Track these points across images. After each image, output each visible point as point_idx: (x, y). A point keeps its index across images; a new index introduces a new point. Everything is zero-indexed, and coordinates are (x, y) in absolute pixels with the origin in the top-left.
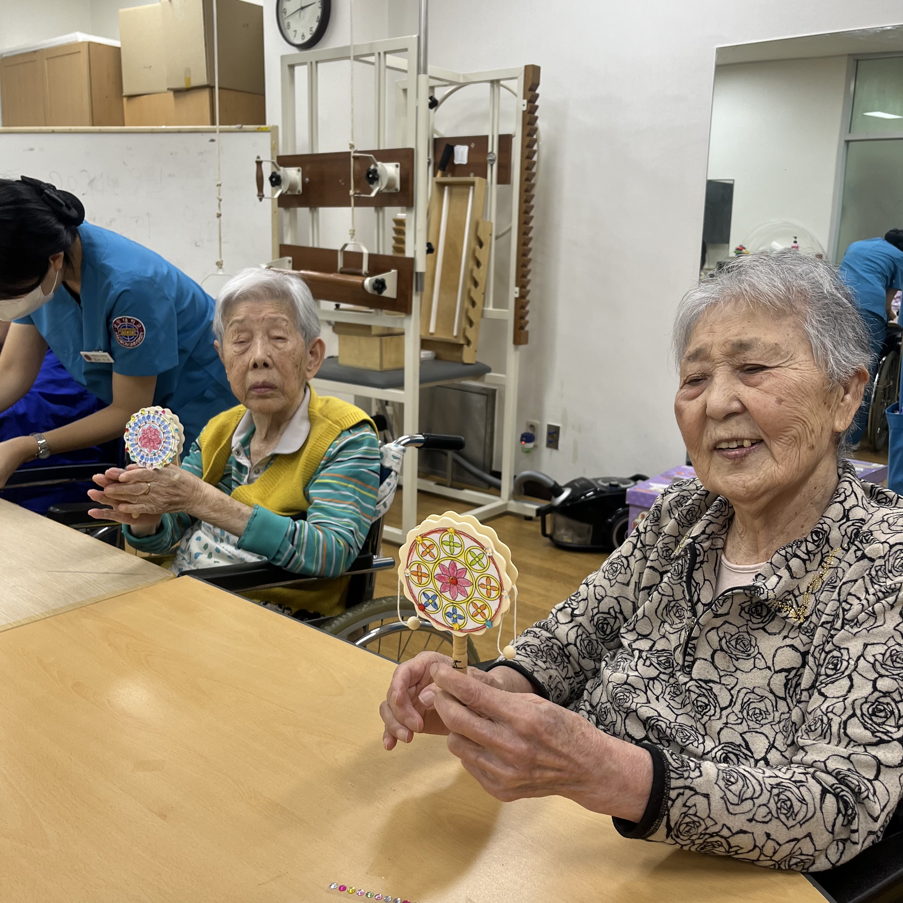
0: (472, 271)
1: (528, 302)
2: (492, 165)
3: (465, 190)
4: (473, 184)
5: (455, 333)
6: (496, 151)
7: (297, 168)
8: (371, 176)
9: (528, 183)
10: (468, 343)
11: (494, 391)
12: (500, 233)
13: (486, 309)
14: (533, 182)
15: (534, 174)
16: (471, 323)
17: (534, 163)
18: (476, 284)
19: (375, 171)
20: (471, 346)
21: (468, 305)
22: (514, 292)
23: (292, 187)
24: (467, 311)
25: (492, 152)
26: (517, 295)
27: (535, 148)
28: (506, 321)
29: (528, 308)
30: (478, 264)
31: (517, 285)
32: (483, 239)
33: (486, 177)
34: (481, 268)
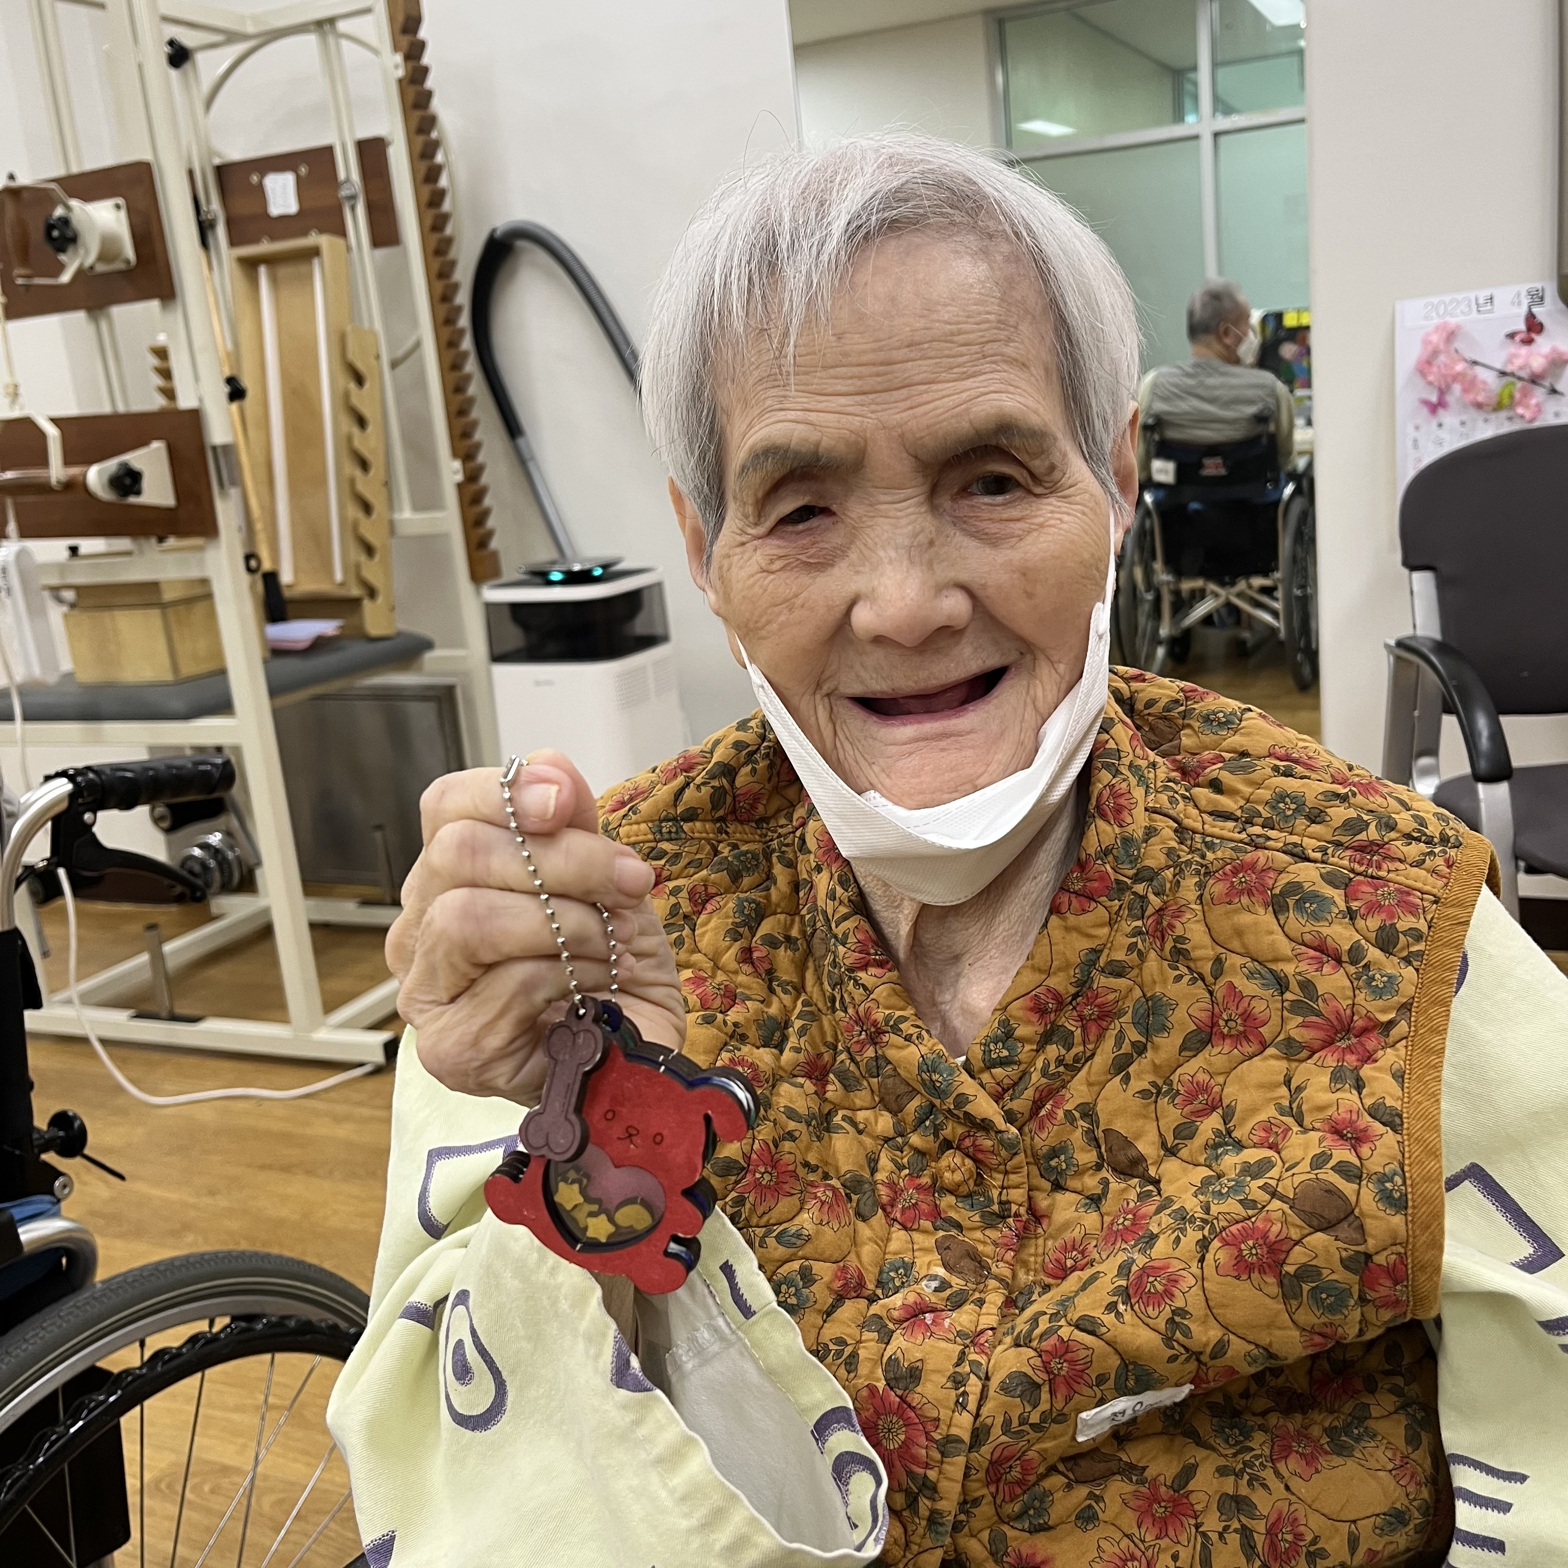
0: (350, 439)
1: (485, 488)
2: (353, 208)
3: (302, 268)
4: (317, 251)
5: (339, 576)
6: (355, 176)
8: (55, 233)
9: (438, 236)
10: (372, 593)
11: (450, 688)
12: (400, 353)
13: (397, 516)
14: (447, 232)
15: (447, 217)
16: (369, 550)
17: (444, 191)
18: (364, 465)
19: (65, 222)
20: (380, 600)
21: (354, 512)
22: (452, 471)
24: (355, 526)
25: (348, 180)
26: (459, 477)
27: (439, 159)
28: (444, 537)
29: (487, 502)
30: (361, 422)
31: (455, 456)
32: (361, 366)
33: (344, 235)
34: (369, 430)
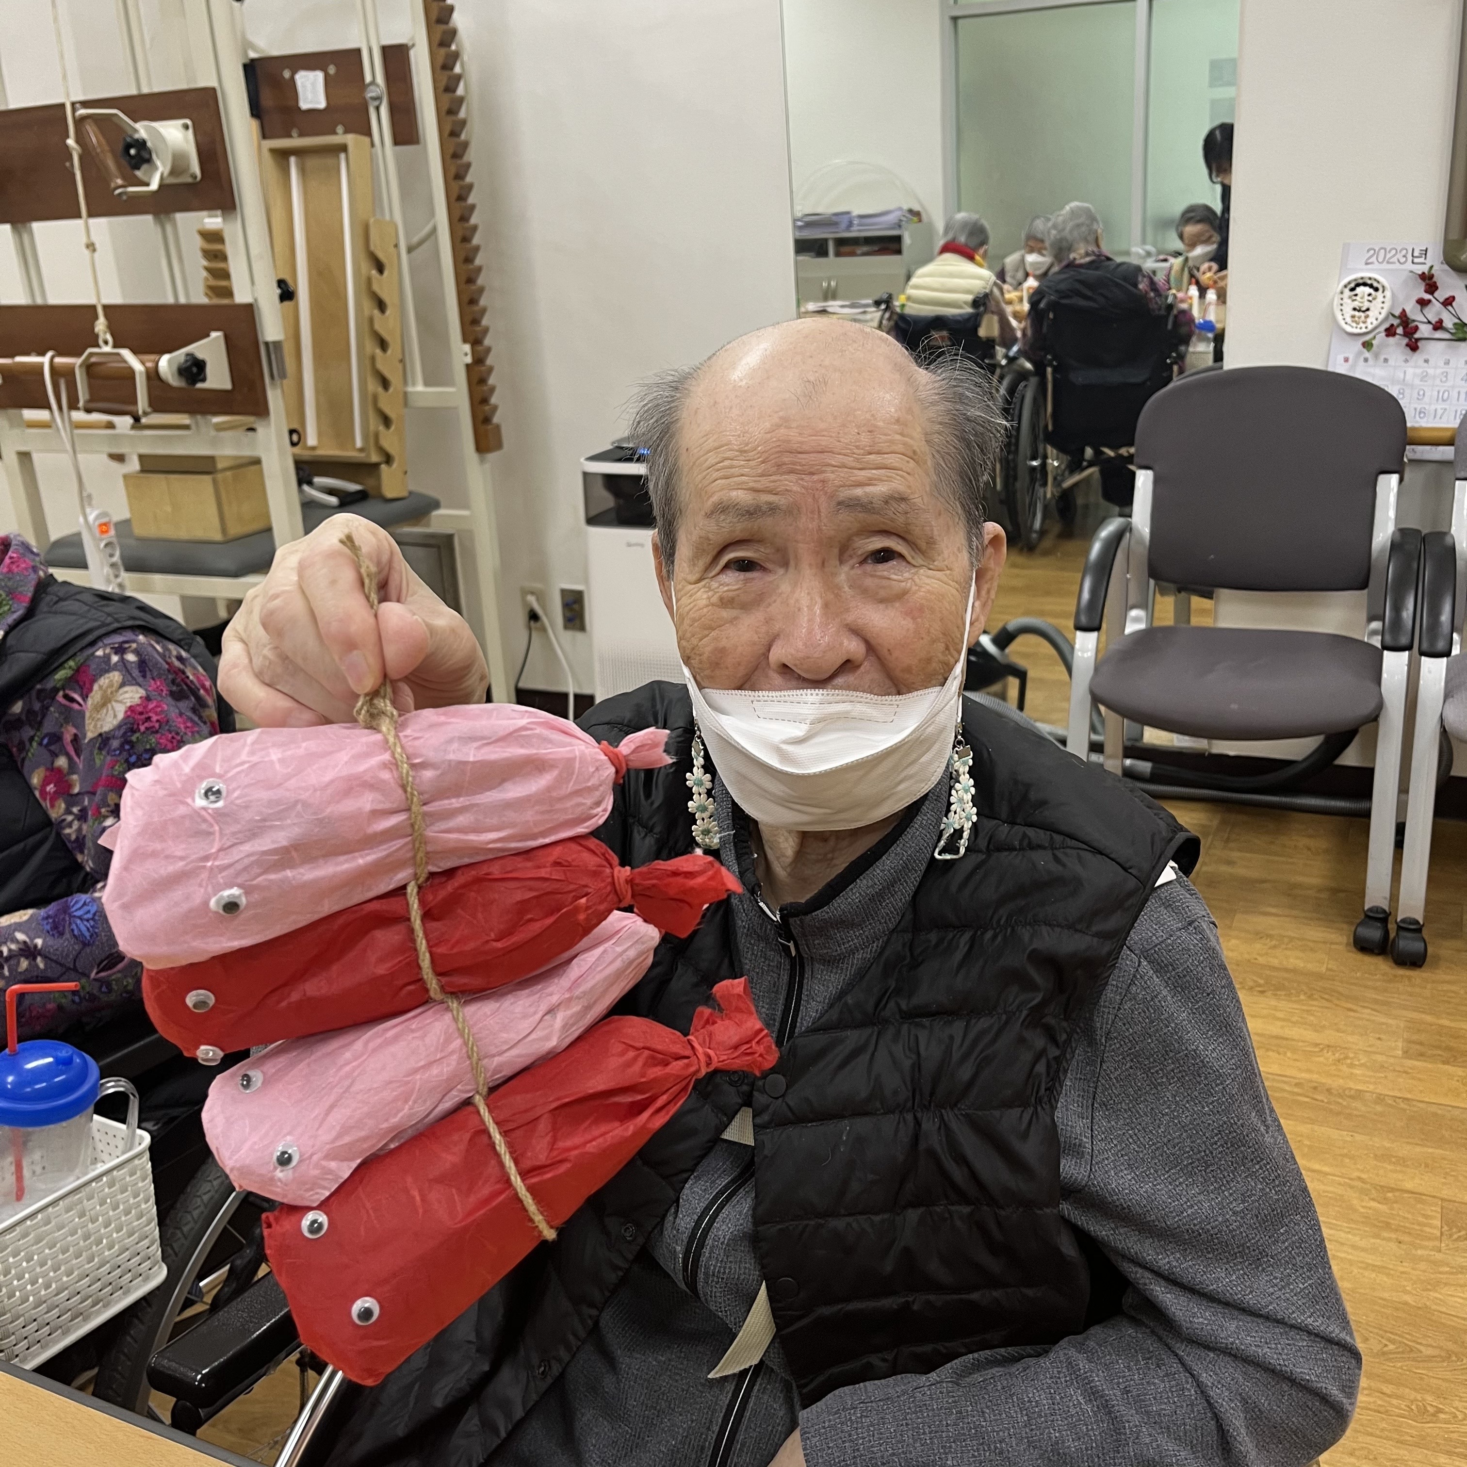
0: (371, 320)
1: (490, 370)
2: (377, 108)
3: (329, 161)
4: (344, 148)
5: (359, 443)
6: (380, 79)
8: (133, 152)
9: (455, 140)
10: (388, 459)
11: (449, 538)
12: (415, 240)
14: (463, 137)
15: (464, 123)
16: (387, 421)
17: (461, 100)
18: (383, 344)
19: (141, 142)
20: (395, 465)
21: (373, 386)
22: (462, 353)
24: (374, 399)
25: (373, 82)
26: (469, 360)
27: (457, 69)
28: (454, 409)
29: (491, 381)
30: (381, 306)
31: (465, 341)
32: (381, 256)
33: (368, 133)
34: (388, 312)
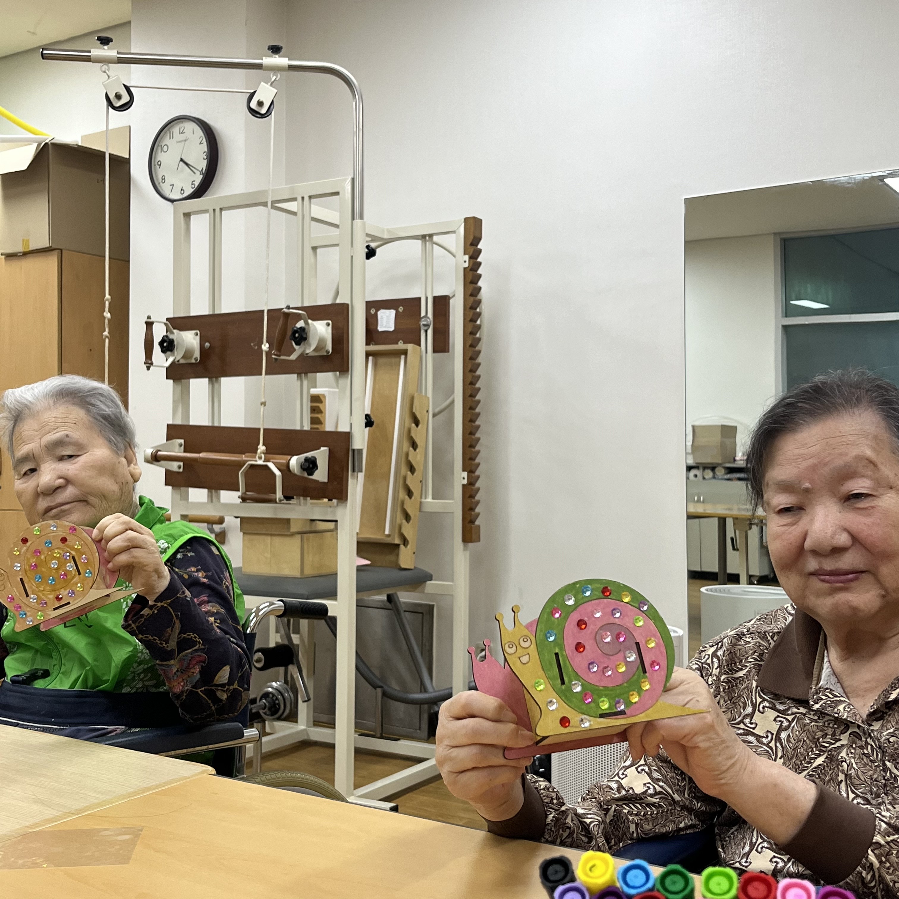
0: (406, 454)
1: (478, 490)
2: (426, 331)
6: (430, 314)
7: (194, 332)
8: (297, 335)
10: (405, 542)
11: (432, 607)
12: (437, 410)
16: (407, 517)
17: (479, 327)
18: (412, 469)
19: (303, 330)
20: (409, 547)
23: (188, 354)
24: (402, 502)
26: (465, 482)
27: (479, 310)
28: (451, 514)
29: (478, 497)
30: (414, 445)
31: (464, 470)
33: (419, 345)
34: (418, 450)
